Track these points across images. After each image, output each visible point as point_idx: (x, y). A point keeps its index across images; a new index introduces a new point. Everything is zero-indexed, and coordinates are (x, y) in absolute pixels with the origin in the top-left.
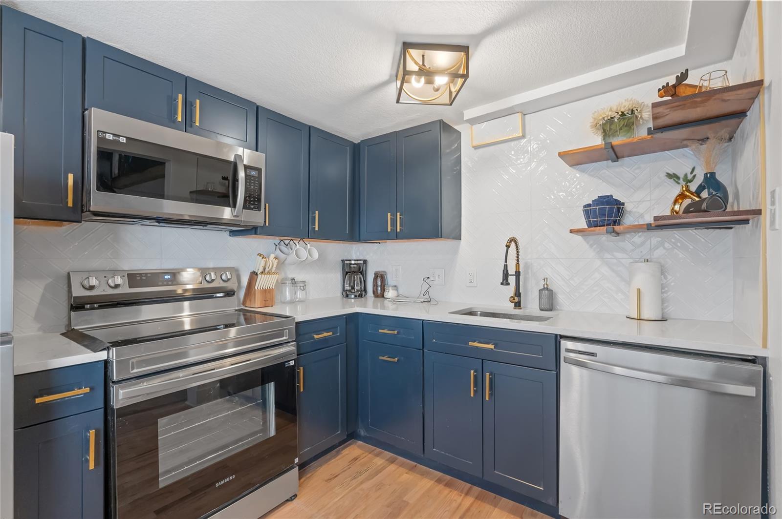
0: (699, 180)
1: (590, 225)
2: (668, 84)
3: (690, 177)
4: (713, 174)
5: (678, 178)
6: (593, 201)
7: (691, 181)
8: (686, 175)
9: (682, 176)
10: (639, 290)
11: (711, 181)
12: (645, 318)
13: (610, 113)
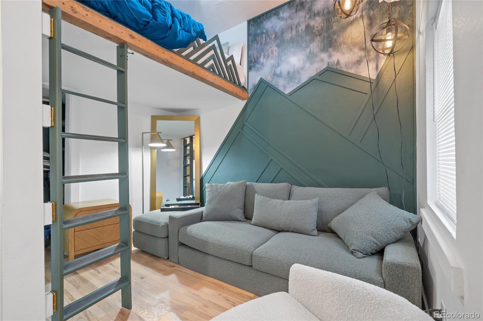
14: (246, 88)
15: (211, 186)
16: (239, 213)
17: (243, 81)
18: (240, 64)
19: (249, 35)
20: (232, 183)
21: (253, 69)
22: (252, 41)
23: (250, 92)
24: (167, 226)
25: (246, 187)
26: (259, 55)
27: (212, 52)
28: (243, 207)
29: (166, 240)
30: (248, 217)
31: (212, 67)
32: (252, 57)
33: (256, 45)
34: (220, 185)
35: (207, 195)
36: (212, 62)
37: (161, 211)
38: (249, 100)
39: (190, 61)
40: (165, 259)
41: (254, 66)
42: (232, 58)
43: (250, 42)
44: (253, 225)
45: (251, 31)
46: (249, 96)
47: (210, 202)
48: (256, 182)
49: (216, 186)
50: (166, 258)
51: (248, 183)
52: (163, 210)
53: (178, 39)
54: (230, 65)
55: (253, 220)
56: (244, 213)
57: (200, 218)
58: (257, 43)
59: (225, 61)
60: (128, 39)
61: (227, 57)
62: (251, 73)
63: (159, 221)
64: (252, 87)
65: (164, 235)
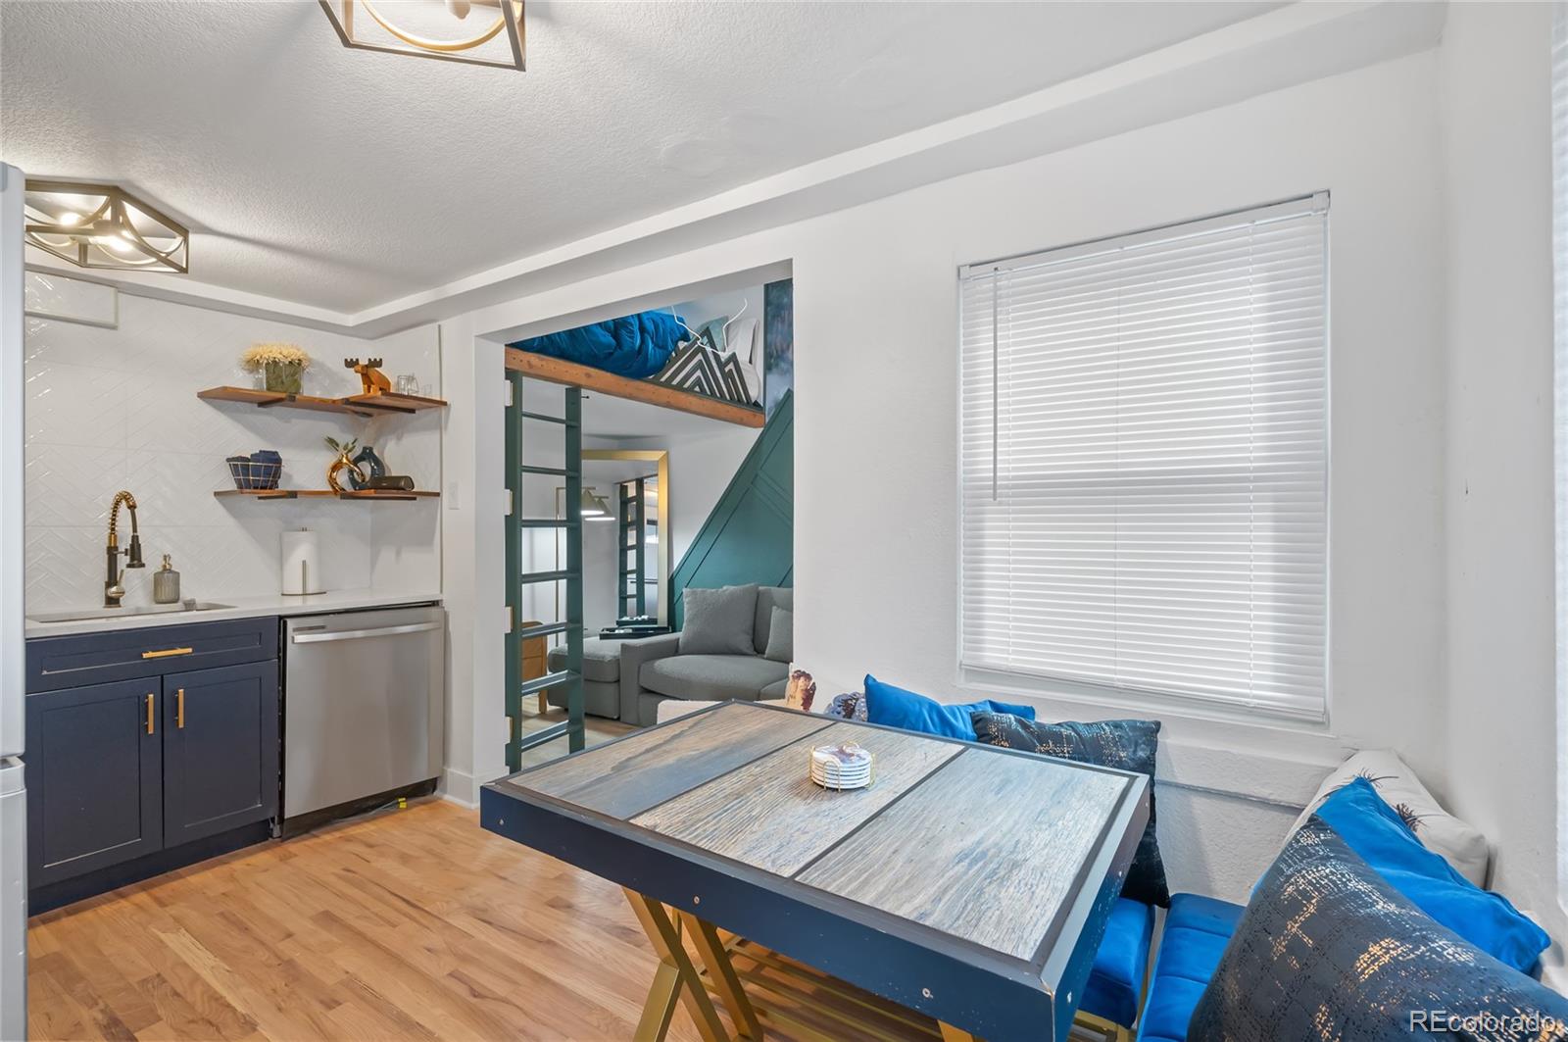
0: (358, 451)
1: (240, 487)
2: (357, 360)
3: (350, 446)
4: (371, 449)
5: (337, 445)
6: (252, 455)
7: (350, 451)
8: (347, 444)
9: (342, 445)
10: (304, 562)
11: (367, 455)
12: (310, 592)
13: (280, 356)
14: (759, 405)
15: (694, 593)
16: (743, 641)
17: (755, 393)
18: (750, 362)
19: (767, 303)
20: (732, 588)
21: (774, 370)
22: (774, 317)
23: (769, 414)
24: (617, 661)
25: (758, 594)
26: (785, 346)
27: (700, 357)
28: (751, 632)
29: (616, 685)
30: (758, 650)
31: (698, 382)
32: (773, 347)
33: (780, 325)
34: (709, 591)
35: (685, 609)
36: (699, 373)
37: (601, 639)
38: (768, 428)
39: (662, 385)
40: (613, 719)
41: (777, 365)
42: (733, 358)
43: (769, 318)
44: (767, 659)
45: (771, 297)
46: (767, 420)
47: (691, 621)
48: (779, 586)
49: (703, 591)
50: (615, 717)
51: (760, 588)
52: (603, 637)
53: (649, 365)
54: (731, 370)
55: (767, 652)
56: (753, 641)
57: (674, 650)
58: (783, 322)
59: (722, 366)
60: (583, 381)
61: (724, 356)
62: (772, 378)
63: (602, 653)
64: (773, 405)
65: (612, 677)
